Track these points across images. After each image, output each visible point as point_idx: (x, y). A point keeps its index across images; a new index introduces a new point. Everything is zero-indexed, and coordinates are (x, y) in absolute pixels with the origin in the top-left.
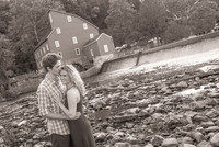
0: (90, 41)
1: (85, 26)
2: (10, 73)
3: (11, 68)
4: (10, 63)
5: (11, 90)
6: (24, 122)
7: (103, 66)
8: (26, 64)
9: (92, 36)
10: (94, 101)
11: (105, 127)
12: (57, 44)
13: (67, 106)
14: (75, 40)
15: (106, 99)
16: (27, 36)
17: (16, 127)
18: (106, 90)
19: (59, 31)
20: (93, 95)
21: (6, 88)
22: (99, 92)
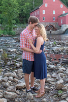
0: (62, 15)
1: (62, 6)
2: (14, 22)
3: (16, 19)
4: (16, 16)
5: (13, 31)
6: (14, 50)
7: (66, 30)
8: (24, 19)
9: (64, 12)
10: (55, 48)
11: (57, 63)
12: (44, 12)
13: (35, 46)
14: (54, 12)
15: (62, 49)
16: (28, 4)
17: (9, 51)
18: (63, 43)
19: (46, 5)
20: (56, 45)
21: (10, 29)
22: (59, 44)
